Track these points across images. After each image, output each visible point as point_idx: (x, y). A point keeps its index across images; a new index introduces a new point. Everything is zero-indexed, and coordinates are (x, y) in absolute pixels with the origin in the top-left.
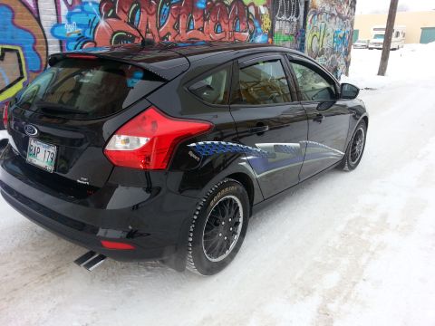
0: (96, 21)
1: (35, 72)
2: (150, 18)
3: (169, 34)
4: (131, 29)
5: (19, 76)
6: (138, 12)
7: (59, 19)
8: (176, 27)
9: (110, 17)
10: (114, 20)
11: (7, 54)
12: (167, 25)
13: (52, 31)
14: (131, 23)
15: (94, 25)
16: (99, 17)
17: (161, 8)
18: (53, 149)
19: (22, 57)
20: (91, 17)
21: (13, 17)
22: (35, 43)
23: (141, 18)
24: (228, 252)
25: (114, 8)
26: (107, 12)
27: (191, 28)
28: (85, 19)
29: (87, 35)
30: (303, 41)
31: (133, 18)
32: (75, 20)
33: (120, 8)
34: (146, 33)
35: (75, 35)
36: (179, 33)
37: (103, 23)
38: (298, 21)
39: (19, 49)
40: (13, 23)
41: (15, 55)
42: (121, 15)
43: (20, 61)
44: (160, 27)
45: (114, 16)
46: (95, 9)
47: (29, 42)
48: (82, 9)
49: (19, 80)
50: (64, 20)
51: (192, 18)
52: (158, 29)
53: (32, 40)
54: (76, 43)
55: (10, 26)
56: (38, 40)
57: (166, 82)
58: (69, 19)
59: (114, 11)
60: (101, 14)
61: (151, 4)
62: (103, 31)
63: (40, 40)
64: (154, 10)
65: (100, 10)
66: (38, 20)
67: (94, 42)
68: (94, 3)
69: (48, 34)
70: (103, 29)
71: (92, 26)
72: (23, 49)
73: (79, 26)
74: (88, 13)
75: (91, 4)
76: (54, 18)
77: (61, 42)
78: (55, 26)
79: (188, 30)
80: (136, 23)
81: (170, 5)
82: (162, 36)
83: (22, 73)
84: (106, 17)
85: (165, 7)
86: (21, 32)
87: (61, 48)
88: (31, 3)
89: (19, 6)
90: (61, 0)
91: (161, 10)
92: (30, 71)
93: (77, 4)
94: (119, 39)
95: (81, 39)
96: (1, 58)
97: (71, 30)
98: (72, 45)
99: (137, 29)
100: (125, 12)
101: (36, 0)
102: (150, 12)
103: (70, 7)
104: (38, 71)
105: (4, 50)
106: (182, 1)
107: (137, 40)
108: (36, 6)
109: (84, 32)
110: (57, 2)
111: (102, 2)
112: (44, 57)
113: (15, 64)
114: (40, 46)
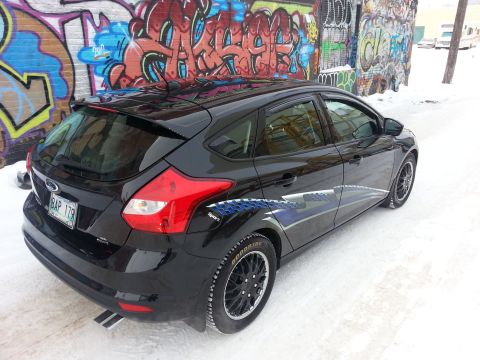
0: (125, 43)
1: (61, 99)
2: (183, 35)
3: (203, 51)
4: (163, 49)
5: (45, 104)
6: (170, 30)
7: (86, 42)
8: (211, 44)
9: (141, 37)
10: (144, 40)
11: (33, 81)
12: (202, 42)
13: (79, 55)
14: (163, 43)
15: (123, 46)
16: (128, 38)
17: (196, 23)
18: (74, 206)
19: (48, 84)
20: (120, 38)
21: (39, 43)
22: (61, 69)
23: (174, 35)
24: (252, 309)
25: (144, 27)
26: (137, 31)
27: (228, 43)
28: (113, 41)
29: (116, 57)
30: (355, 49)
31: (165, 37)
32: (103, 42)
33: (151, 26)
34: (179, 51)
35: (103, 58)
36: (214, 49)
37: (132, 44)
38: (349, 27)
39: (45, 75)
40: (40, 50)
41: (41, 82)
42: (152, 34)
43: (46, 88)
44: (194, 44)
45: (145, 35)
46: (124, 30)
47: (55, 69)
48: (110, 30)
49: (45, 107)
50: (91, 43)
51: (228, 32)
52: (192, 47)
53: (59, 66)
54: (104, 67)
55: (37, 53)
56: (65, 65)
57: (186, 140)
58: (96, 41)
59: (145, 31)
60: (130, 35)
61: (184, 21)
62: (133, 52)
63: (67, 65)
64: (187, 27)
65: (129, 30)
66: (65, 44)
67: (123, 64)
68: (123, 23)
69: (75, 58)
70: (133, 50)
71: (121, 47)
72: (49, 76)
73: (107, 48)
74: (116, 34)
75: (119, 25)
76: (81, 41)
77: (88, 66)
78: (82, 50)
79: (224, 45)
80: (168, 42)
81: (205, 20)
82: (196, 53)
83: (48, 100)
84: (136, 37)
85: (199, 22)
86: (47, 58)
87: (89, 73)
88: (57, 28)
89: (45, 32)
90: (89, 23)
91: (195, 26)
92: (57, 98)
93: (105, 25)
94: (150, 60)
95: (110, 62)
96: (27, 86)
97: (99, 53)
98: (100, 69)
99: (169, 48)
100: (156, 31)
101: (63, 24)
102: (183, 29)
103: (98, 29)
104: (65, 98)
105: (30, 78)
106: (217, 15)
107: (169, 60)
108: (63, 30)
109: (113, 54)
110: (84, 25)
111: (132, 21)
112: (71, 83)
113: (41, 91)
114: (67, 72)
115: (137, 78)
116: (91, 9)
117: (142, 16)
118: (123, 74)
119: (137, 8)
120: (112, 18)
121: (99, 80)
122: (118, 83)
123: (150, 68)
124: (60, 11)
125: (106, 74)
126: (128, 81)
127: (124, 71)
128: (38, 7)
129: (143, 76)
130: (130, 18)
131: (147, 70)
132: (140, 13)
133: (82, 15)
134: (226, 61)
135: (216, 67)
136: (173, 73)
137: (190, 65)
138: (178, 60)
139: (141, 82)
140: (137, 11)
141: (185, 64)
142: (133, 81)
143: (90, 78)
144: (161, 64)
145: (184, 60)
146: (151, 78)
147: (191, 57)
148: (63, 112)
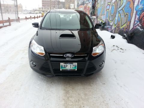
7: (138, 4)
21: (130, 5)
35: (141, 9)
39: (128, 14)
47: (130, 12)
49: (126, 23)
54: (140, 12)
58: (141, 3)
63: (133, 11)
66: (134, 5)
69: (134, 9)
73: (143, 5)
77: (136, 12)
78: (137, 6)
87: (136, 14)
92: (128, 21)
96: (125, 16)
97: (140, 7)
104: (129, 21)
105: (126, 14)
112: (131, 17)
113: (126, 18)
114: (132, 13)
121: (137, 17)
122: (142, 19)
125: (140, 15)
148: (128, 25)
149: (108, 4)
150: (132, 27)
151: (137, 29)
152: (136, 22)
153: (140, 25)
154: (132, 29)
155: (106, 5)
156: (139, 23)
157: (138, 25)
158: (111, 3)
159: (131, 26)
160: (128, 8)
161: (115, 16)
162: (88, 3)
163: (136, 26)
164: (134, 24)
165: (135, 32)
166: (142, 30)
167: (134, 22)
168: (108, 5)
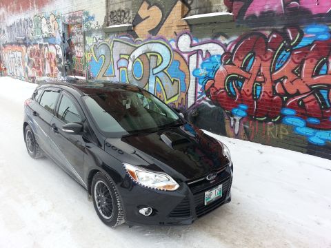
0: (217, 67)
2: (263, 63)
3: (284, 77)
4: (243, 73)
5: (177, 93)
6: (252, 60)
7: (197, 66)
8: (297, 72)
9: (228, 64)
10: (230, 66)
11: (175, 82)
12: (285, 69)
13: (193, 73)
14: (244, 68)
16: (219, 64)
17: (279, 54)
19: (179, 84)
21: (179, 65)
23: (254, 64)
25: (231, 58)
27: (322, 72)
28: (210, 66)
29: (211, 76)
31: (246, 64)
32: (206, 66)
33: (237, 57)
34: (258, 75)
35: (204, 75)
36: (300, 77)
37: (221, 68)
39: (179, 80)
40: (179, 68)
41: (177, 83)
42: (237, 63)
44: (274, 71)
45: (231, 63)
46: (218, 60)
48: (210, 60)
50: (199, 67)
52: (271, 73)
53: (184, 77)
58: (202, 66)
59: (231, 60)
60: (221, 63)
61: (266, 52)
62: (221, 74)
63: (188, 76)
64: (269, 56)
65: (221, 59)
66: (188, 66)
67: (213, 79)
68: (218, 56)
69: (191, 74)
70: (221, 72)
71: (215, 70)
73: (207, 70)
74: (213, 62)
75: (215, 57)
76: (195, 65)
77: (196, 79)
78: (195, 70)
79: (317, 74)
80: (248, 68)
81: (292, 51)
82: (275, 78)
83: (178, 91)
84: (225, 64)
85: (284, 53)
87: (196, 82)
88: (187, 59)
89: (182, 61)
90: (200, 56)
91: (277, 57)
92: (181, 92)
93: (208, 57)
94: (232, 79)
95: (207, 78)
96: (173, 83)
97: (202, 72)
98: (201, 81)
99: (248, 72)
100: (240, 60)
101: (189, 57)
102: (265, 59)
103: (204, 59)
104: (184, 92)
105: (174, 80)
106: (310, 45)
107: (246, 81)
108: (189, 60)
109: (209, 73)
110: (198, 57)
111: (224, 54)
112: (187, 85)
113: (177, 87)
114: (187, 80)
115: (220, 89)
116: (203, 49)
117: (231, 51)
118: (213, 86)
119: (229, 46)
120: (212, 53)
121: (200, 86)
122: (209, 90)
123: (230, 84)
124: (189, 51)
125: (203, 84)
126: (215, 90)
127: (213, 84)
128: (182, 50)
129: (225, 89)
130: (223, 52)
131: (228, 85)
132: (230, 49)
133: (198, 52)
134: (315, 90)
135: (298, 93)
136: (248, 91)
137: (266, 87)
138: (255, 82)
139: (223, 92)
140: (228, 48)
141: (261, 85)
142: (218, 91)
143: (196, 85)
144: (240, 83)
145: (261, 83)
146: (230, 92)
147: (269, 81)
148: (182, 99)
149: (122, 56)
150: (191, 101)
151: (204, 105)
152: (199, 95)
153: (207, 99)
154: (193, 105)
155: (116, 58)
156: (204, 96)
157: (204, 99)
158: (131, 56)
159: (189, 100)
160: (176, 71)
161: (148, 82)
162: (46, 46)
163: (200, 101)
164: (195, 97)
165: (200, 110)
166: (214, 106)
167: (195, 94)
168: (120, 59)
